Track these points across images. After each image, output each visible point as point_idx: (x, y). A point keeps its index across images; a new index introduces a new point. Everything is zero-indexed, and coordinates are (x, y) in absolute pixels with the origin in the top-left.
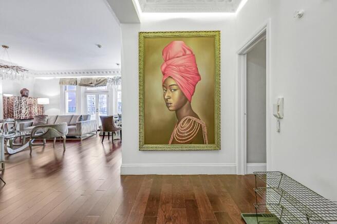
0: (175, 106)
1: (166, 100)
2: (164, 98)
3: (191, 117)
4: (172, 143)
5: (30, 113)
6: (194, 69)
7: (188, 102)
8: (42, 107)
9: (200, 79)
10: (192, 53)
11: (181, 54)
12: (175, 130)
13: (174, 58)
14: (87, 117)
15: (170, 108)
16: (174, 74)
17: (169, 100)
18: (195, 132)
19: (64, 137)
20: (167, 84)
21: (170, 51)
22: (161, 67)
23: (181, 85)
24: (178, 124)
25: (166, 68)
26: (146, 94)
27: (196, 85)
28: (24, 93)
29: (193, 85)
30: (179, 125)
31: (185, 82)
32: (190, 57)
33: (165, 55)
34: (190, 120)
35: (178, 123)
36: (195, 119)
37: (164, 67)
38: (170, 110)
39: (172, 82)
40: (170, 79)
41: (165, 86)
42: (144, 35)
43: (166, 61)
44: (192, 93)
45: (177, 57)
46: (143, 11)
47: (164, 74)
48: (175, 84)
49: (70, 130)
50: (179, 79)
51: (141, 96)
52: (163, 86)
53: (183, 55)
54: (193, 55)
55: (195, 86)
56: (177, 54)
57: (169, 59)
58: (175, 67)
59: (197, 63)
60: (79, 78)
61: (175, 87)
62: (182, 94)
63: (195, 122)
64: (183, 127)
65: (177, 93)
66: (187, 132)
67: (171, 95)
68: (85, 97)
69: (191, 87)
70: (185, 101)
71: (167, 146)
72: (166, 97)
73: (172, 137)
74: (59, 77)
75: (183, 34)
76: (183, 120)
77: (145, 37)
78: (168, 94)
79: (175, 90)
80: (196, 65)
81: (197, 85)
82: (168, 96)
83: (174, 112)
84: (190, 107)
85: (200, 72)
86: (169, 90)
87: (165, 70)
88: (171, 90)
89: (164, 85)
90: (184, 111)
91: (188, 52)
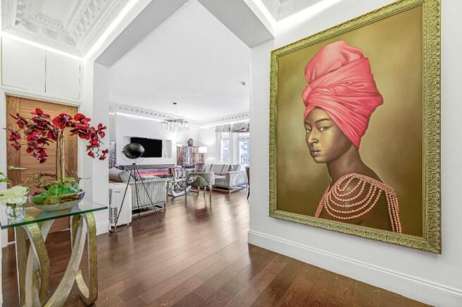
0: (326, 155)
1: (311, 145)
2: (307, 142)
3: (358, 176)
4: (321, 216)
5: (194, 161)
6: (366, 85)
7: (352, 148)
8: (202, 155)
9: (381, 102)
10: (362, 56)
11: (339, 64)
12: (327, 195)
13: (324, 74)
14: (236, 167)
15: (318, 159)
16: (324, 101)
17: (315, 145)
18: (368, 206)
19: (211, 187)
20: (311, 120)
21: (318, 65)
22: (303, 94)
23: (338, 119)
24: (331, 186)
25: (310, 94)
26: (279, 138)
27: (370, 115)
28: (190, 143)
29: (364, 116)
30: (335, 188)
31: (347, 111)
32: (358, 64)
33: (309, 74)
34: (356, 180)
35: (332, 184)
36: (368, 179)
37: (306, 94)
38: (316, 162)
39: (320, 115)
40: (318, 111)
41: (309, 123)
42: (277, 53)
43: (310, 83)
44: (360, 131)
45: (331, 72)
46: (277, 20)
47: (307, 104)
48: (327, 117)
49: (216, 180)
50: (335, 108)
51: (273, 141)
52: (305, 123)
53: (343, 65)
54: (364, 60)
55: (368, 118)
56: (330, 67)
57: (316, 79)
58: (326, 90)
59: (373, 71)
60: (232, 123)
61: (326, 123)
62: (340, 134)
63: (368, 185)
64: (342, 192)
65: (330, 133)
66: (351, 203)
67: (318, 136)
68: (238, 144)
69: (360, 120)
70: (346, 145)
71: (311, 218)
72: (310, 141)
73: (320, 207)
74: (215, 125)
75: (343, 27)
76: (342, 179)
77: (279, 56)
78: (315, 135)
79: (326, 128)
80: (372, 76)
81: (373, 114)
82: (314, 139)
83: (325, 164)
84: (357, 156)
85: (381, 88)
86: (315, 129)
87: (309, 97)
88: (319, 129)
89: (307, 121)
90: (344, 163)
91: (353, 57)
